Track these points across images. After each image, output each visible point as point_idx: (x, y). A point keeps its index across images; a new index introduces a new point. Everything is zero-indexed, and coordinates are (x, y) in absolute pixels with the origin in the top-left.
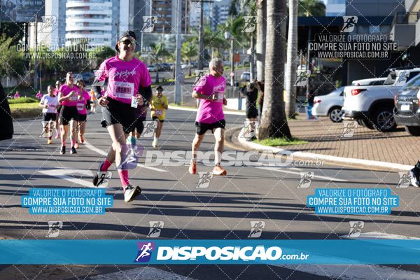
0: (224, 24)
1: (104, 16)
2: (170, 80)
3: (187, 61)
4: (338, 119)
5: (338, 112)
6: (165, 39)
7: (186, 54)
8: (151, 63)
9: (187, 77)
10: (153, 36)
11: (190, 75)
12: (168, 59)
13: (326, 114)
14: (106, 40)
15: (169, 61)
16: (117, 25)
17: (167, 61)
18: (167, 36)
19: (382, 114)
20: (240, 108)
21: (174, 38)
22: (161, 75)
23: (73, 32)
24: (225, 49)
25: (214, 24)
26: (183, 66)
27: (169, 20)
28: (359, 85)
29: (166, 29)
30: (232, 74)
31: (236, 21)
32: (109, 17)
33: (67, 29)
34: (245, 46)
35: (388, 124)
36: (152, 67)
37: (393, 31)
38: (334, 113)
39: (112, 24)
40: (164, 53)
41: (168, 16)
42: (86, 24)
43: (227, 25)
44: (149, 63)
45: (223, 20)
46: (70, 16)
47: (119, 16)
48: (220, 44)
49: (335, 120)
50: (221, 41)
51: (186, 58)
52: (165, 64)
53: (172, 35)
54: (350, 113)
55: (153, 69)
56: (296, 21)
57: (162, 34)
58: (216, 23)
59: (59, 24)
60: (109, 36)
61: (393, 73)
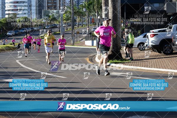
0: (82, 5)
1: (24, 2)
2: (57, 32)
3: (65, 23)
4: (142, 49)
5: (143, 45)
6: (54, 12)
7: (65, 19)
8: (48, 24)
9: (66, 30)
10: (48, 11)
11: (67, 30)
12: (56, 22)
13: (136, 47)
14: (25, 14)
15: (56, 23)
16: (30, 6)
17: (55, 23)
18: (55, 11)
19: (166, 46)
20: (93, 45)
21: (58, 12)
22: (53, 30)
23: (9, 10)
24: (84, 17)
25: (77, 4)
26: (64, 25)
27: (56, 3)
28: (153, 32)
29: (54, 8)
30: (88, 29)
31: (89, 3)
32: (26, 3)
33: (6, 9)
34: (93, 15)
35: (169, 51)
36: (49, 26)
37: (165, 6)
38: (141, 46)
39: (28, 6)
40: (54, 19)
41: (54, 1)
42: (15, 6)
43: (84, 5)
44: (46, 24)
45: (81, 2)
46: (7, 3)
47: (31, 2)
48: (81, 14)
49: (141, 49)
50: (81, 13)
51: (65, 21)
52: (55, 25)
53: (57, 11)
54: (150, 46)
55: (49, 27)
56: (120, 2)
57: (53, 10)
58: (78, 4)
59: (2, 6)
60: (26, 12)
61: (170, 26)
